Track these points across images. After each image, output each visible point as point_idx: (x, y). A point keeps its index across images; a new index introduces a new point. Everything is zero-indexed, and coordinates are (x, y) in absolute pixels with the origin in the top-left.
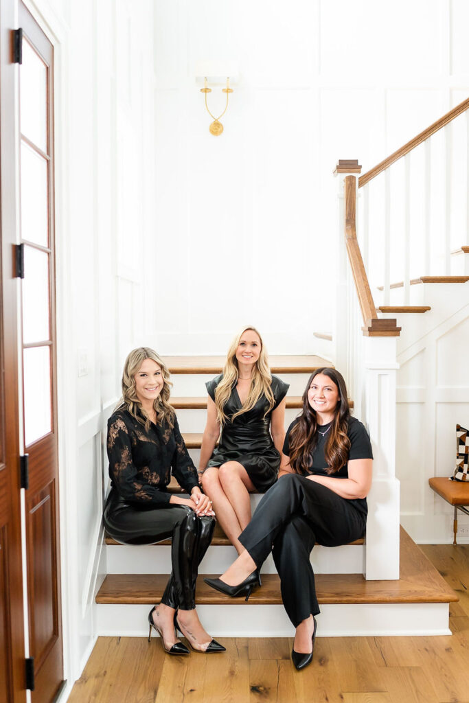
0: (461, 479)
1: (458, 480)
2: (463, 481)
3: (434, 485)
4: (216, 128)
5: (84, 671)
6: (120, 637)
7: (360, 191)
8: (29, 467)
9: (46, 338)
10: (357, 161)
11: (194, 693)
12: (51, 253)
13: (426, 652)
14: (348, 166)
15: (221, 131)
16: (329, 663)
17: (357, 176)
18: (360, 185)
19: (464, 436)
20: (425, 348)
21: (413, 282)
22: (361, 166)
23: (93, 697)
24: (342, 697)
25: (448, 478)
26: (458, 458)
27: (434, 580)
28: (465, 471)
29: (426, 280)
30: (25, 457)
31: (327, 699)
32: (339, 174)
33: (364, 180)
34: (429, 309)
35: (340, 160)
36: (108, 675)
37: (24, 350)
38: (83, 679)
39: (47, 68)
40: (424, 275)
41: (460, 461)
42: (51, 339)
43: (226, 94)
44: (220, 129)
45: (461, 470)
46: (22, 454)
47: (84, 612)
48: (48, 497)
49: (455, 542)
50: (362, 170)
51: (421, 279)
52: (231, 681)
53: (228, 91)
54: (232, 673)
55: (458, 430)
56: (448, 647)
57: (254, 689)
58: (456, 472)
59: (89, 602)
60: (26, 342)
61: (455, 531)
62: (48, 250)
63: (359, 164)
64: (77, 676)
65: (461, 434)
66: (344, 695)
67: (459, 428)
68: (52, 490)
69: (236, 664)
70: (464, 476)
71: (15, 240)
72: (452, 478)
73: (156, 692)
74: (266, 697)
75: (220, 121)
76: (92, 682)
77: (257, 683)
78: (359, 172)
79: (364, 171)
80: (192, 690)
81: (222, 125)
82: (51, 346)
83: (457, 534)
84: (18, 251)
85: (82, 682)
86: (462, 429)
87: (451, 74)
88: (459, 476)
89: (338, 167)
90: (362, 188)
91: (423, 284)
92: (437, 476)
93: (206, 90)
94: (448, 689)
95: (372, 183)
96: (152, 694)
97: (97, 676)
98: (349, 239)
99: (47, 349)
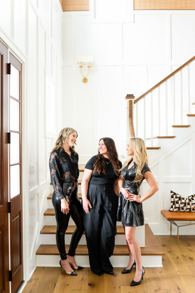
0: (172, 211)
1: (171, 211)
2: (173, 211)
3: (162, 213)
4: (85, 80)
5: (31, 278)
6: (44, 267)
7: (134, 106)
8: (12, 206)
9: (19, 162)
10: (133, 95)
11: (69, 286)
12: (20, 133)
13: (152, 273)
14: (130, 97)
15: (87, 81)
16: (117, 276)
17: (133, 100)
18: (135, 103)
19: (173, 195)
20: (159, 163)
21: (154, 138)
22: (134, 97)
23: (33, 287)
24: (120, 287)
25: (167, 210)
26: (171, 203)
27: (158, 247)
28: (174, 208)
29: (159, 137)
30: (10, 202)
31: (115, 288)
32: (127, 99)
33: (136, 101)
34: (160, 148)
35: (127, 95)
36: (39, 280)
37: (11, 167)
38: (30, 281)
39: (20, 72)
40: (158, 136)
41: (172, 204)
42: (20, 162)
43: (88, 68)
44: (86, 81)
45: (172, 207)
46: (9, 201)
47: (31, 257)
48: (18, 216)
49: (171, 234)
50: (135, 98)
51: (157, 137)
52: (82, 282)
53: (89, 67)
54: (83, 279)
55: (171, 192)
56: (161, 271)
57: (90, 285)
58: (170, 208)
59: (33, 254)
60: (11, 164)
61: (171, 230)
62: (20, 132)
63: (134, 96)
64: (28, 280)
65: (172, 194)
66: (121, 287)
67: (172, 192)
68: (20, 213)
69: (85, 276)
70: (173, 209)
71: (8, 131)
72: (169, 210)
73: (55, 285)
74: (93, 287)
75: (86, 78)
76: (34, 282)
77: (91, 282)
78: (134, 98)
79: (136, 98)
80: (68, 285)
81: (87, 79)
82: (20, 165)
83: (172, 231)
84: (9, 135)
85: (30, 282)
86: (173, 192)
87: (171, 59)
88: (172, 210)
89: (126, 97)
90: (135, 104)
91: (158, 139)
92: (164, 210)
93: (81, 67)
94: (158, 285)
95: (139, 102)
96: (54, 286)
97: (35, 280)
98: (130, 123)
99: (19, 166)
